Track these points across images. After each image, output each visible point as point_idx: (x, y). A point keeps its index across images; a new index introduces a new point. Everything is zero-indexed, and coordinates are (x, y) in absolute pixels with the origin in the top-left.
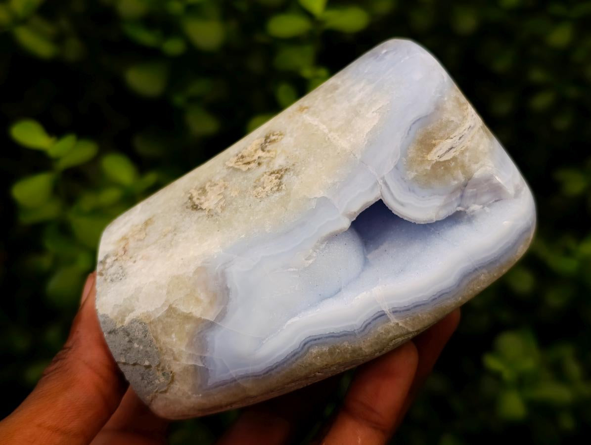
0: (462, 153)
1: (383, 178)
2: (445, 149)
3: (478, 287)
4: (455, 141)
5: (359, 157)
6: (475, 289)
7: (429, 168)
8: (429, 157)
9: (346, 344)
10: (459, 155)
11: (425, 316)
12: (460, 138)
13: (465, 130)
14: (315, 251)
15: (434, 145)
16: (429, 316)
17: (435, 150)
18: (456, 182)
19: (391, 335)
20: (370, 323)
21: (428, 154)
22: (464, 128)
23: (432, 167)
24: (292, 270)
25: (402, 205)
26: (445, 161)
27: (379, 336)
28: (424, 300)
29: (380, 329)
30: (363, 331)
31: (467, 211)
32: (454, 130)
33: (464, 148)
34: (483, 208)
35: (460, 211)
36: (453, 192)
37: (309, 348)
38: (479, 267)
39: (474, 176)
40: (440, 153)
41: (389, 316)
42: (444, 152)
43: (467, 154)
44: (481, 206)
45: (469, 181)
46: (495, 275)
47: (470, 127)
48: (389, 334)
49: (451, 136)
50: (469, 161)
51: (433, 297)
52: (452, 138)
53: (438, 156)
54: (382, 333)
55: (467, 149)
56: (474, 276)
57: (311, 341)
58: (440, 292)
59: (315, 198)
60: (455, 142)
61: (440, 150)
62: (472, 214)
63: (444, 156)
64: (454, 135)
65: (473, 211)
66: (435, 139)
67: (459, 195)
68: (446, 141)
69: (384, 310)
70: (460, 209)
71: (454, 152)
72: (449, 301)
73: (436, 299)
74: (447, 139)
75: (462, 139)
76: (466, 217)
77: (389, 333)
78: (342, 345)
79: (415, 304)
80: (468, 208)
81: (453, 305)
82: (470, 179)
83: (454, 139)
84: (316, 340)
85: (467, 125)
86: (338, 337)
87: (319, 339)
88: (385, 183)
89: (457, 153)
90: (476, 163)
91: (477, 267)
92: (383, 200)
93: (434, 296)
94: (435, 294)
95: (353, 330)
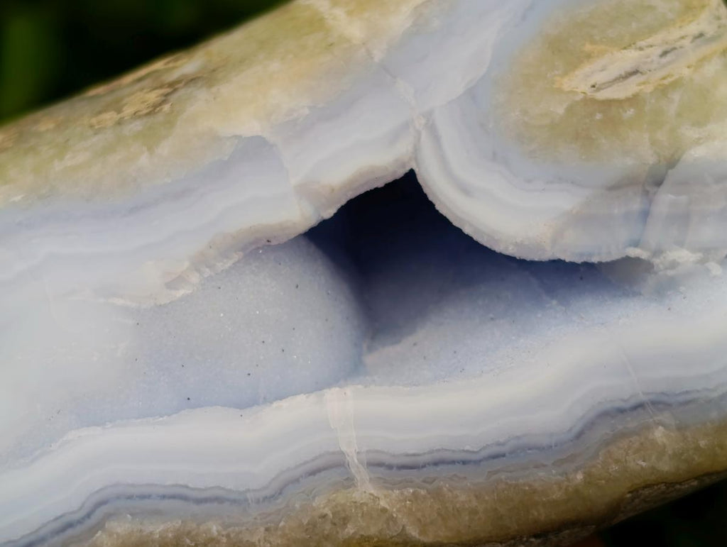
0: (664, 91)
1: (429, 115)
2: (616, 70)
3: (644, 464)
4: (648, 57)
5: (378, 55)
6: (632, 465)
7: (561, 110)
8: (567, 84)
9: (214, 528)
10: (651, 93)
11: (463, 498)
12: (665, 53)
13: (682, 38)
14: (198, 270)
15: (589, 56)
16: (474, 503)
17: (587, 68)
18: (629, 162)
19: (350, 530)
20: (297, 480)
21: (566, 73)
22: (682, 33)
23: (570, 110)
24: (120, 302)
25: (466, 190)
26: (609, 103)
27: (313, 524)
28: (467, 448)
29: (321, 504)
30: (272, 498)
31: (656, 261)
32: (652, 30)
33: (670, 80)
34: (703, 262)
35: (637, 260)
36: (618, 187)
37: (109, 516)
38: (654, 403)
39: (684, 156)
40: (600, 78)
41: (353, 470)
42: (613, 77)
43: (676, 96)
44: (699, 255)
45: (670, 171)
46: (702, 443)
47: (701, 35)
48: (345, 524)
49: (643, 43)
50: (679, 115)
51: (496, 450)
52: (641, 49)
53: (594, 86)
54: (324, 516)
55: (676, 84)
56: (632, 423)
57: (118, 497)
58: (518, 438)
59: (236, 137)
60: (649, 60)
61: (602, 70)
62: (670, 273)
63: (609, 89)
64: (650, 41)
65: (674, 265)
66: (593, 42)
67: (636, 205)
68: (623, 51)
69: (344, 449)
70: (634, 252)
71: (639, 85)
72: (542, 474)
73: (504, 455)
74: (625, 48)
75: (669, 57)
76: (651, 281)
77: (345, 521)
78: (203, 528)
79: (437, 456)
80: (658, 252)
81: (557, 495)
82: (672, 163)
83: (648, 51)
84: (130, 497)
85: (693, 28)
86: (199, 501)
87: (143, 497)
88: (432, 129)
89: (649, 89)
90: (698, 124)
91: (643, 398)
92: (417, 171)
93: (499, 444)
94: (502, 440)
95: (242, 489)
